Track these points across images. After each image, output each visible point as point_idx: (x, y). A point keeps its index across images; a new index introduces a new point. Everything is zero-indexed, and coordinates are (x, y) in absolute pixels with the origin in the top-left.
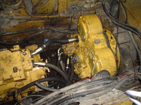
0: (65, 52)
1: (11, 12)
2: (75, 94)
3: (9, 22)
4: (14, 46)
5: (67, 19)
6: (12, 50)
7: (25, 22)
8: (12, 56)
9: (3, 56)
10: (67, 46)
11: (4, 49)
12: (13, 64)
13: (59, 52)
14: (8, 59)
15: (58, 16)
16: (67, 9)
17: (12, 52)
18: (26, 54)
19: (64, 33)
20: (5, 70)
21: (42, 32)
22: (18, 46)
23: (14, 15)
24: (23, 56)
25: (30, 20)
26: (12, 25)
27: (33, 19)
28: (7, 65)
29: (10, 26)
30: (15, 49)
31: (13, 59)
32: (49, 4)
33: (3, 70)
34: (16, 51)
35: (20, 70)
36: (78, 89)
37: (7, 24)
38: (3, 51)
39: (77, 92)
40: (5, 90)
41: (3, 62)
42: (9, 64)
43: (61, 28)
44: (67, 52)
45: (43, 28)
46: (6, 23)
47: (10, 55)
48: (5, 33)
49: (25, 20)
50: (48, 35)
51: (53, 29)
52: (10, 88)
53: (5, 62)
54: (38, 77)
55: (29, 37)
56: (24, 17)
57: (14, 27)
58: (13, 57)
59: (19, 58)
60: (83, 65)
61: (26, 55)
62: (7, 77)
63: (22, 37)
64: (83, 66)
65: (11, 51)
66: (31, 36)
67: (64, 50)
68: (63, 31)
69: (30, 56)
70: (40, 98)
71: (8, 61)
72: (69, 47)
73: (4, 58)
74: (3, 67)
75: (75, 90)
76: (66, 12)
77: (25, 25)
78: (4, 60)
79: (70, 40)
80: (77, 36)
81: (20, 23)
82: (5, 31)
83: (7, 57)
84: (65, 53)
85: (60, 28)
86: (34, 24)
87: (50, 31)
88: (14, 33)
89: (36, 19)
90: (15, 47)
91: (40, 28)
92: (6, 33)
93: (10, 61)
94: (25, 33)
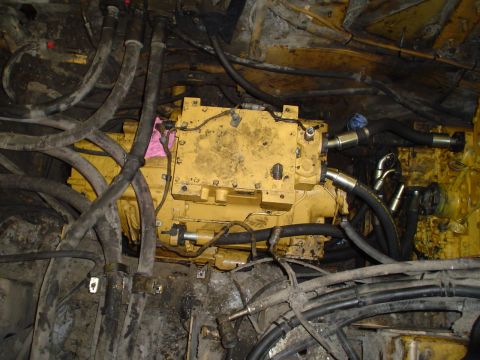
0: (405, 170)
1: (307, 7)
2: (458, 286)
3: (285, 35)
4: (285, 107)
5: (448, 73)
6: (279, 114)
7: (328, 46)
8: (273, 131)
9: (250, 126)
10: (414, 155)
11: (256, 107)
12: (272, 154)
13: (380, 167)
14: (261, 135)
15: (432, 57)
16: (464, 42)
17: (278, 119)
18: (312, 139)
19: (416, 112)
20: (246, 164)
21: (358, 89)
22: (296, 109)
23: (311, 18)
24: (302, 142)
25: (345, 45)
26: (289, 44)
27: (354, 45)
28: (253, 153)
29: (282, 47)
30: (285, 115)
31: (275, 140)
32: (415, 13)
33: (240, 161)
34: (286, 120)
35: (287, 177)
36: (469, 275)
37: (278, 38)
38: (251, 109)
39: (464, 282)
40: (213, 222)
41: (246, 140)
42: (259, 150)
43: (412, 96)
44: (410, 171)
45: (369, 79)
46: (277, 35)
47: (268, 125)
48: (261, 62)
49: (329, 42)
50: (364, 105)
51: (393, 92)
52: (232, 220)
53: (252, 143)
54: (311, 218)
55: (311, 92)
56: (333, 32)
57: (293, 51)
58: (276, 136)
59: (292, 144)
60: (456, 225)
61: (311, 143)
62: (246, 183)
63: (292, 87)
64: (457, 227)
65: (274, 116)
66: (318, 92)
67: (403, 164)
68: (415, 107)
69: (320, 149)
70: (314, 275)
71: (260, 144)
72: (419, 160)
73: (252, 129)
74: (242, 154)
75: (459, 276)
76: (457, 51)
77: (323, 54)
78: (249, 134)
79: (436, 140)
80: (463, 134)
81: (312, 44)
82: (263, 56)
83: (259, 131)
84: (403, 174)
85: (413, 94)
86: (346, 60)
87: (381, 92)
88: (286, 68)
89: (364, 47)
90: (287, 110)
91: (358, 77)
92: (264, 61)
93: (265, 144)
94: (307, 79)
